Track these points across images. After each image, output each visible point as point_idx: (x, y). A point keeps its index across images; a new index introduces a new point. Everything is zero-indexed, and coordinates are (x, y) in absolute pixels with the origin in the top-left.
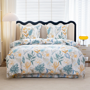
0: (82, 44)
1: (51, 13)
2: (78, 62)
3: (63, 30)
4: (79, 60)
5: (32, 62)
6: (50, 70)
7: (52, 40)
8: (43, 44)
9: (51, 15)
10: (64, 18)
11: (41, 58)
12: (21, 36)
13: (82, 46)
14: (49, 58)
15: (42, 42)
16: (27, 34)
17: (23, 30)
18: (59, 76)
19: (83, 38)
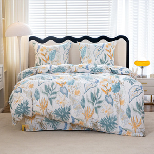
0: (139, 73)
1: (86, 22)
3: (107, 50)
6: (78, 120)
7: (87, 67)
9: (88, 26)
11: (67, 96)
12: (37, 61)
13: (139, 77)
15: (70, 70)
16: (47, 57)
17: (39, 51)
19: (141, 63)
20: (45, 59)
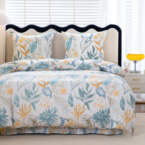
0: (132, 68)
1: (73, 8)
2: (122, 104)
3: (96, 42)
4: (123, 101)
5: (33, 104)
6: (68, 121)
7: (73, 63)
8: (56, 69)
10: (98, 18)
11: (51, 96)
12: (15, 53)
13: (132, 72)
14: (66, 97)
15: (54, 66)
16: (26, 49)
18: (85, 132)
20: (24, 52)
